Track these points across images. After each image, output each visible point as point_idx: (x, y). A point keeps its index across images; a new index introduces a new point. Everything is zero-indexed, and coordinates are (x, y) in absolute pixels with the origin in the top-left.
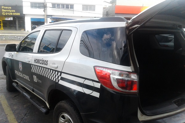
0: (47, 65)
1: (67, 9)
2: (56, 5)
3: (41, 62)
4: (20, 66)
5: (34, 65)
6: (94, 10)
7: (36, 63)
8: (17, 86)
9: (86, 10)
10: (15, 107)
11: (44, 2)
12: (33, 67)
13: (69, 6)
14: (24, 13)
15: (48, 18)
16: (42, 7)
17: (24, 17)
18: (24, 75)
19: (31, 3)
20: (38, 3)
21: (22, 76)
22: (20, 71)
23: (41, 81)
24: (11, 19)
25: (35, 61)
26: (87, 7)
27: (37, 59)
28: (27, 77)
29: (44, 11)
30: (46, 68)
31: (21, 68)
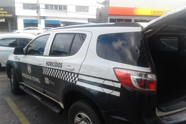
0: (61, 67)
1: (61, 10)
2: (49, 6)
3: (54, 64)
4: (29, 69)
5: (46, 68)
6: (88, 11)
7: (49, 65)
8: (24, 88)
9: (79, 12)
10: (25, 110)
11: (37, 3)
12: (44, 69)
13: (63, 7)
14: (16, 14)
15: (41, 20)
16: (35, 8)
17: (17, 18)
18: (33, 77)
19: (23, 4)
20: (31, 4)
21: (31, 79)
22: (28, 74)
23: (54, 83)
24: (3, 20)
25: (47, 63)
26: (80, 9)
27: (49, 62)
28: (37, 80)
29: (37, 12)
30: (60, 70)
31: (29, 70)
